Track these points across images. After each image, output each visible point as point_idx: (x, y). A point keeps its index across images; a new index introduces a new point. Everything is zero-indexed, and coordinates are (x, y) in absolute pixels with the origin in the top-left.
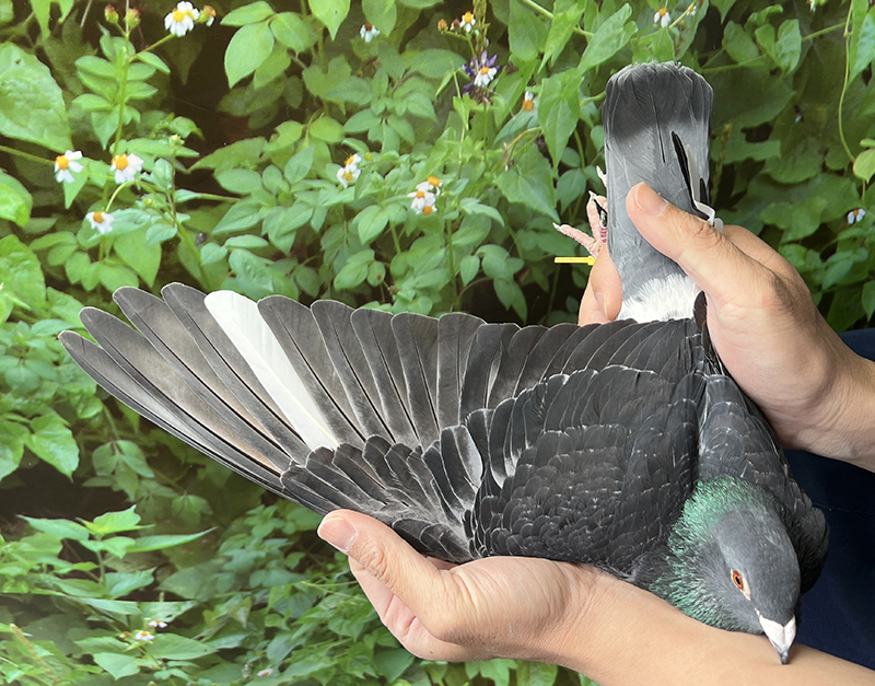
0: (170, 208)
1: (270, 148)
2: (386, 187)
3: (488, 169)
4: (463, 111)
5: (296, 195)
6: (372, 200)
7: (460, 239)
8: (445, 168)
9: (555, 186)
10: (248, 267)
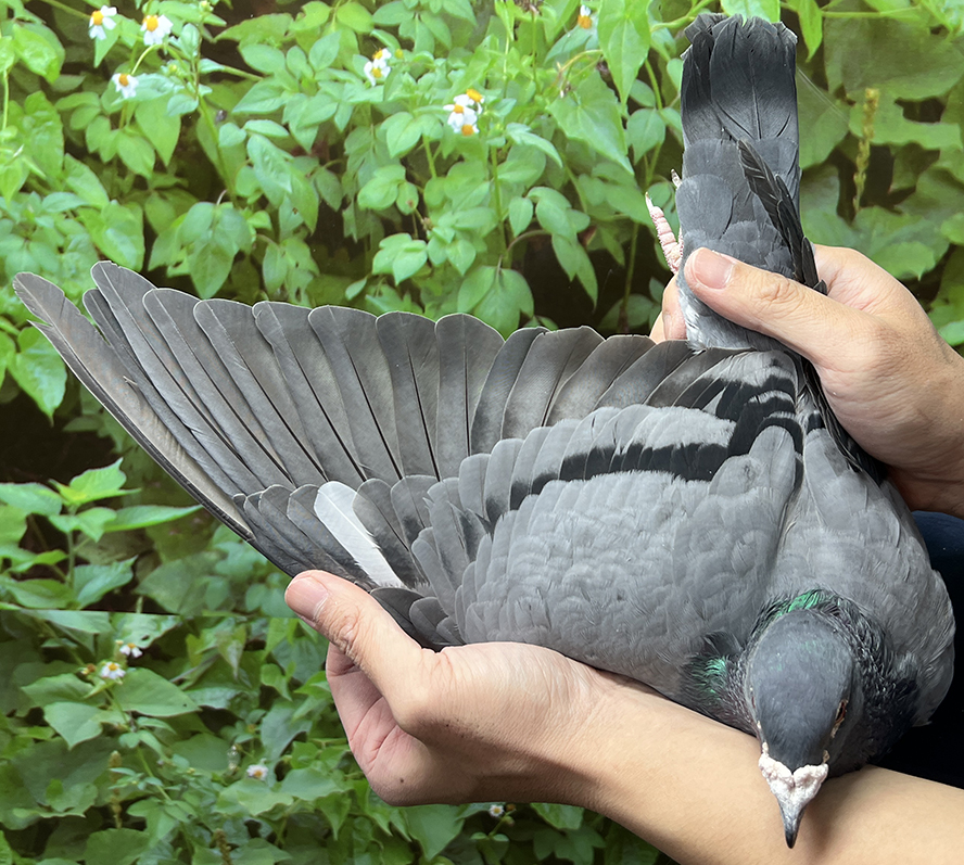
0: (193, 78)
1: (296, 26)
2: (418, 93)
3: (538, 92)
4: (507, 17)
5: (320, 84)
6: (402, 106)
7: (509, 174)
8: (487, 82)
9: (625, 127)
10: (267, 159)
